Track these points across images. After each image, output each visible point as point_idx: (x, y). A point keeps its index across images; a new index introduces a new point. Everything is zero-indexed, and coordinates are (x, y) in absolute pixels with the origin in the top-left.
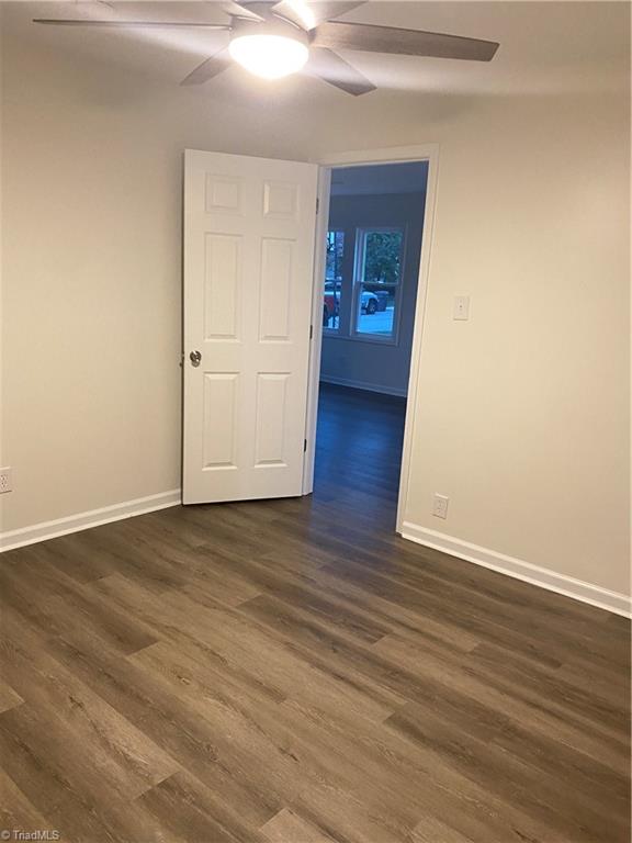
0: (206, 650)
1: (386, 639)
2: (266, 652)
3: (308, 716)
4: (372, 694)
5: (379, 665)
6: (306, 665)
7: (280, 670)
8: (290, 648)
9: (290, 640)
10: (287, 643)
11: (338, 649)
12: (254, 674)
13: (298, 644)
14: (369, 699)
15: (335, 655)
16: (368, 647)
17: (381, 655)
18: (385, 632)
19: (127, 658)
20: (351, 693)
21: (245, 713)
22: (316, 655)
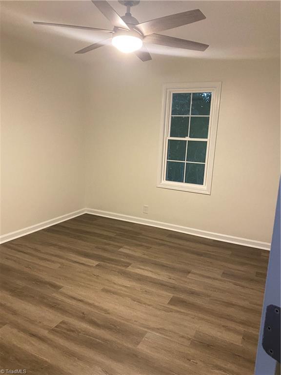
0: (144, 304)
1: (53, 325)
2: (117, 307)
3: (92, 286)
4: (66, 296)
5: (61, 309)
6: (96, 304)
7: (107, 300)
8: (106, 311)
9: (108, 316)
10: (109, 313)
11: (82, 314)
12: (118, 297)
13: (103, 314)
14: (69, 294)
15: (83, 311)
16: (66, 319)
17: (59, 315)
18: (53, 331)
19: (173, 295)
20: (76, 296)
21: (115, 284)
22: (92, 310)
